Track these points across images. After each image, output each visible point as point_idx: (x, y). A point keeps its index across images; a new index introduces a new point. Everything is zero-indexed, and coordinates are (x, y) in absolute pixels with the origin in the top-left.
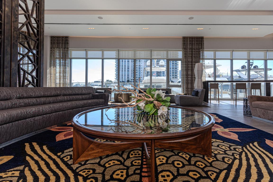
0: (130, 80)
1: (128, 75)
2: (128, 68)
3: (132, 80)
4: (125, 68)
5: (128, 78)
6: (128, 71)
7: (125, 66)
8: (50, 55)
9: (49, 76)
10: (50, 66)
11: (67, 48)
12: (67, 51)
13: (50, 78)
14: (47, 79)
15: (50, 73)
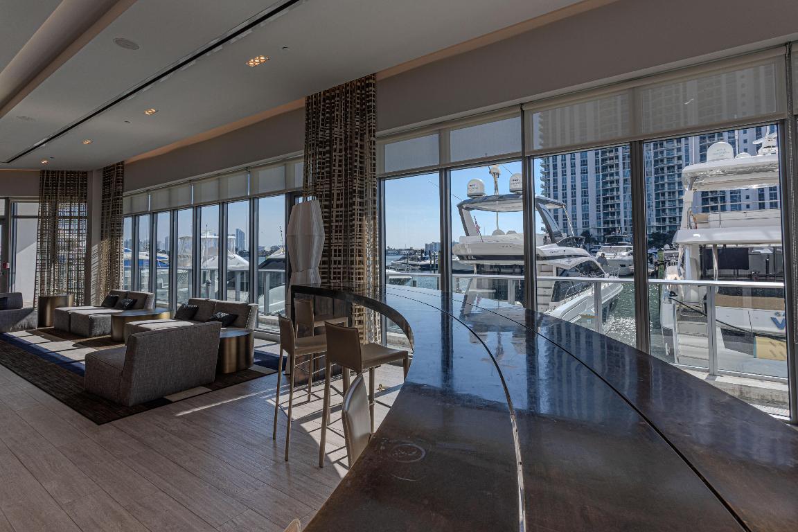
0: (594, 233)
1: (586, 216)
2: (585, 194)
3: (599, 230)
4: (574, 195)
5: (586, 224)
6: (585, 202)
7: (574, 188)
8: (101, 214)
9: (99, 261)
10: (102, 237)
11: (119, 193)
12: (118, 199)
13: (99, 264)
14: (92, 267)
15: (100, 253)
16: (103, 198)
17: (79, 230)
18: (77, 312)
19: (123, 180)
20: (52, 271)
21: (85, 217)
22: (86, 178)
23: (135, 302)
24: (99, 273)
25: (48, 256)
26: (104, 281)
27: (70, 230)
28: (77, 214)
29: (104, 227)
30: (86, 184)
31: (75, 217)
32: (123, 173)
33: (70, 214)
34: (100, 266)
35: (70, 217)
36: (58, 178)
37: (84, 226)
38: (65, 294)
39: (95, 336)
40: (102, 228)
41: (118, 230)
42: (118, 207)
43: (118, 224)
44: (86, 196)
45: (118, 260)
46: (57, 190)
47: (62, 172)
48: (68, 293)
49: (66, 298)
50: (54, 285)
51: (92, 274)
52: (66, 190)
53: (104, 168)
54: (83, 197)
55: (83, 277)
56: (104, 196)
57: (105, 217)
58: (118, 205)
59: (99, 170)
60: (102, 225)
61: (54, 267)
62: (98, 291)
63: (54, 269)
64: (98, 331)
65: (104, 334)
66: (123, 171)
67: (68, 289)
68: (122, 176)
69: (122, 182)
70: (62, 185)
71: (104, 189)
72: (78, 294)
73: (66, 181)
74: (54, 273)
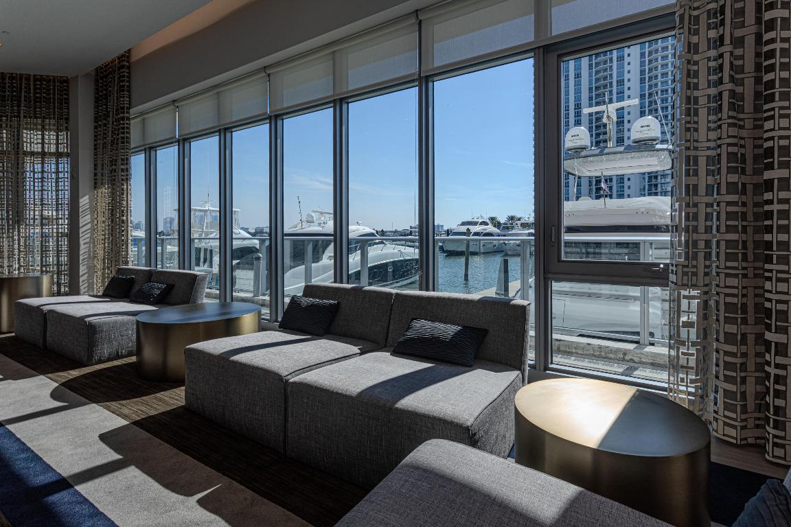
8: (93, 148)
9: (92, 222)
10: (95, 183)
11: (123, 108)
12: (123, 119)
13: (92, 226)
14: (81, 230)
15: (93, 209)
16: (96, 122)
17: (57, 172)
18: (59, 308)
19: (129, 87)
20: (16, 238)
21: (67, 155)
22: (67, 90)
23: (170, 288)
24: (93, 241)
25: (8, 212)
26: (101, 253)
27: (43, 172)
28: (53, 149)
29: (99, 167)
30: (67, 99)
31: (51, 154)
32: (128, 77)
33: (43, 148)
34: (93, 230)
35: (43, 154)
36: (21, 88)
37: (65, 165)
38: (37, 274)
39: (100, 361)
40: (95, 169)
41: (123, 170)
42: (123, 133)
43: (122, 160)
44: (67, 119)
45: (125, 218)
46: (19, 106)
47: (28, 77)
48: (42, 272)
49: (38, 281)
50: (19, 259)
51: (82, 242)
52: (35, 108)
53: (98, 70)
54: (63, 121)
55: (65, 248)
56: (96, 119)
57: (100, 150)
58: (123, 128)
59: (87, 75)
60: (95, 165)
61: (19, 231)
62: (92, 270)
63: (19, 235)
64: (105, 350)
65: (118, 357)
66: (129, 73)
67: (42, 266)
68: (129, 82)
69: (129, 91)
70: (27, 99)
71: (96, 107)
72: (59, 273)
73: (34, 94)
74: (19, 240)
